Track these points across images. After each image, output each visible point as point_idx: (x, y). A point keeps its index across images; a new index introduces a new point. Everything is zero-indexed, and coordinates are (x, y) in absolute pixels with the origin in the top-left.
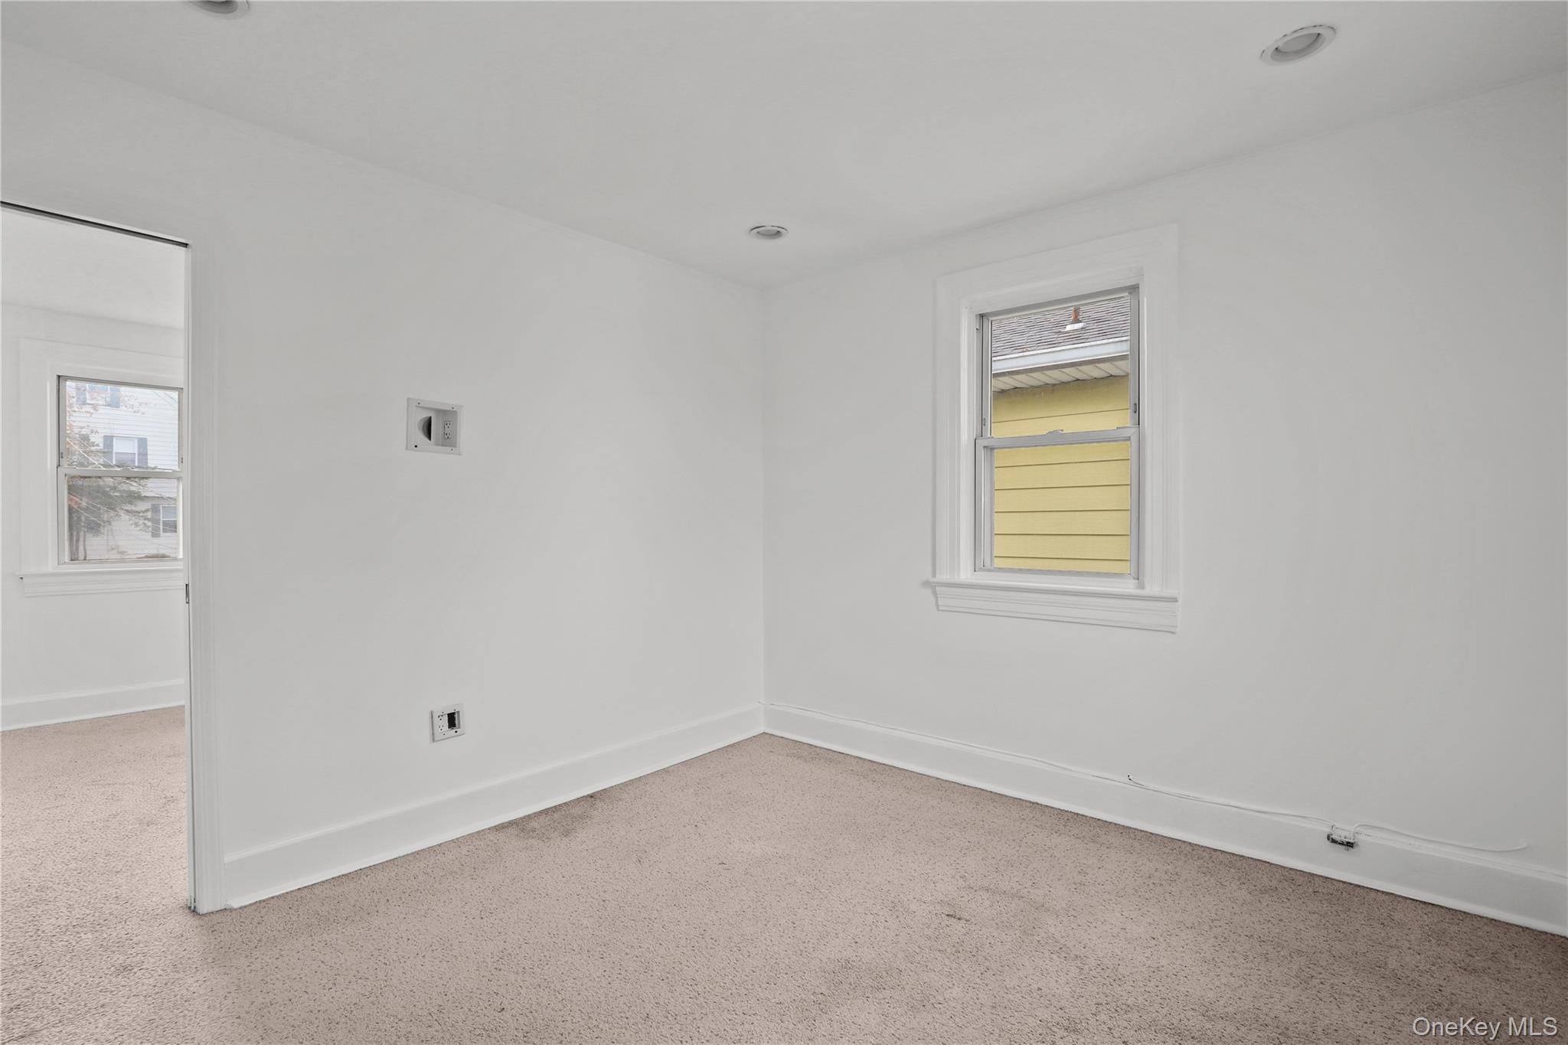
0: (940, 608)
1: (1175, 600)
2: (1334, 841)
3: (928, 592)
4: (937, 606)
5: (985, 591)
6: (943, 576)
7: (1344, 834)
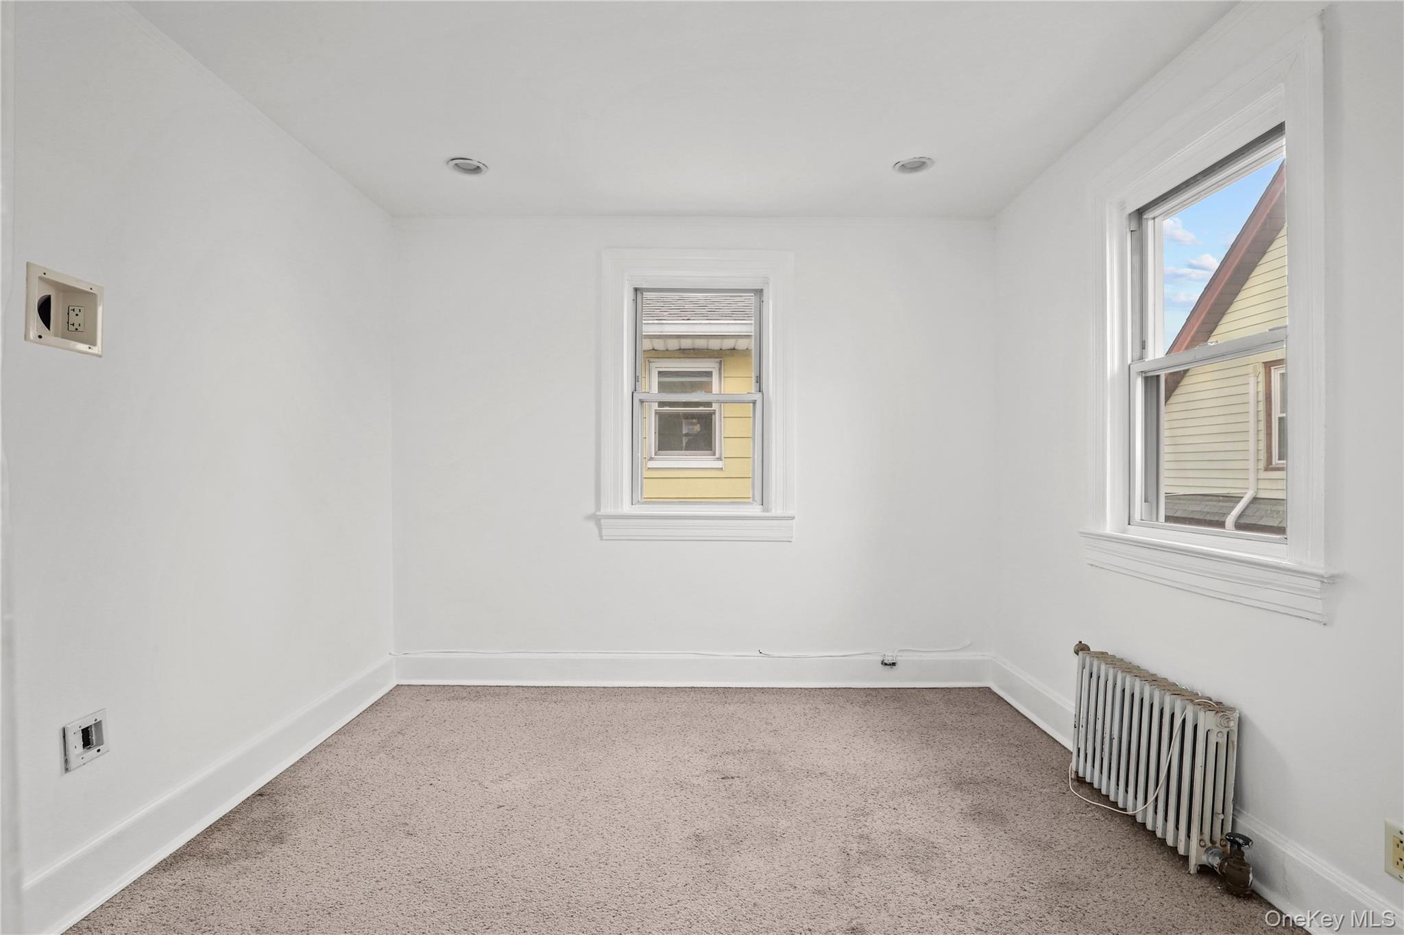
0: (604, 538)
1: (793, 518)
2: (886, 664)
3: (591, 525)
4: (601, 536)
5: (648, 520)
6: (606, 510)
7: (890, 658)
